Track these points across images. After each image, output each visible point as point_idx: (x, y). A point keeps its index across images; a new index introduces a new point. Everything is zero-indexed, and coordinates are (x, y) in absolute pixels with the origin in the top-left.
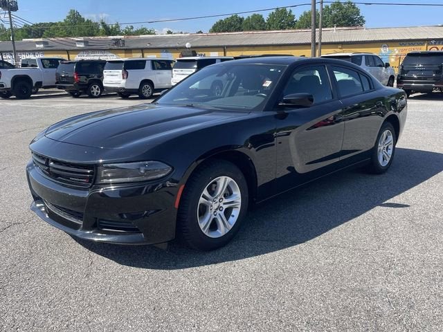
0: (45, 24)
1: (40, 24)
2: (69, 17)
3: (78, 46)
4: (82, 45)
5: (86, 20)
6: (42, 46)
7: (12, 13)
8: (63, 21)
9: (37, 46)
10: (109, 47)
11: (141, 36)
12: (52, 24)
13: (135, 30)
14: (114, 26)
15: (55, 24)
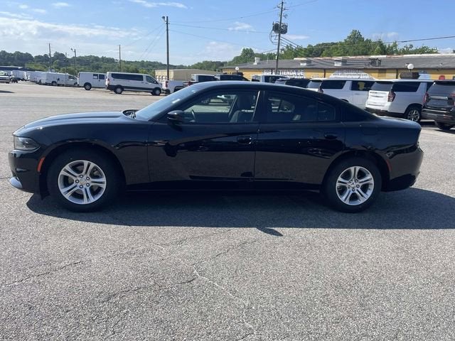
0: (326, 44)
1: (323, 44)
2: (350, 37)
3: (335, 65)
4: (339, 65)
5: (365, 40)
6: (305, 64)
7: (282, 35)
8: (343, 41)
9: (301, 64)
10: (363, 67)
11: (405, 56)
12: (333, 44)
13: (414, 48)
14: (391, 44)
15: (336, 44)
